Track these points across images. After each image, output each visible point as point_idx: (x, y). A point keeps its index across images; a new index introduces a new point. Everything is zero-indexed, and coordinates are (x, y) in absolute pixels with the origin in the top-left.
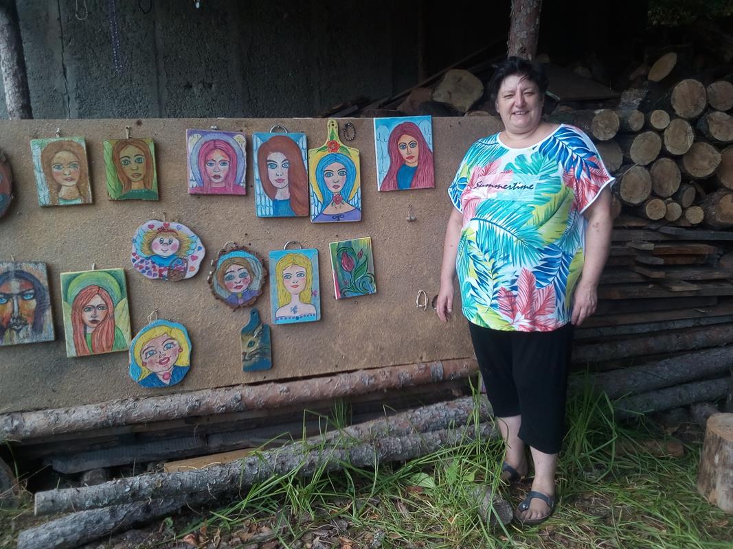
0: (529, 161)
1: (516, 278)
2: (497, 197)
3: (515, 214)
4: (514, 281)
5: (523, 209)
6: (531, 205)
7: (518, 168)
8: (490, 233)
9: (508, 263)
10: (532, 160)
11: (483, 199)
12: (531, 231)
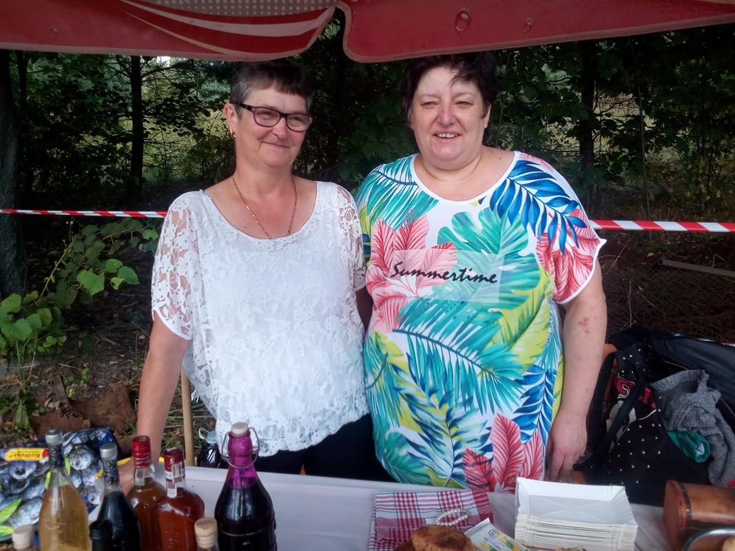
0: (478, 227)
1: (488, 431)
2: (434, 295)
3: (470, 326)
4: (485, 437)
5: (482, 317)
6: (495, 310)
7: (461, 239)
8: (432, 359)
9: (473, 410)
10: (484, 224)
11: (411, 298)
12: (501, 353)
